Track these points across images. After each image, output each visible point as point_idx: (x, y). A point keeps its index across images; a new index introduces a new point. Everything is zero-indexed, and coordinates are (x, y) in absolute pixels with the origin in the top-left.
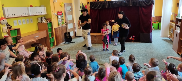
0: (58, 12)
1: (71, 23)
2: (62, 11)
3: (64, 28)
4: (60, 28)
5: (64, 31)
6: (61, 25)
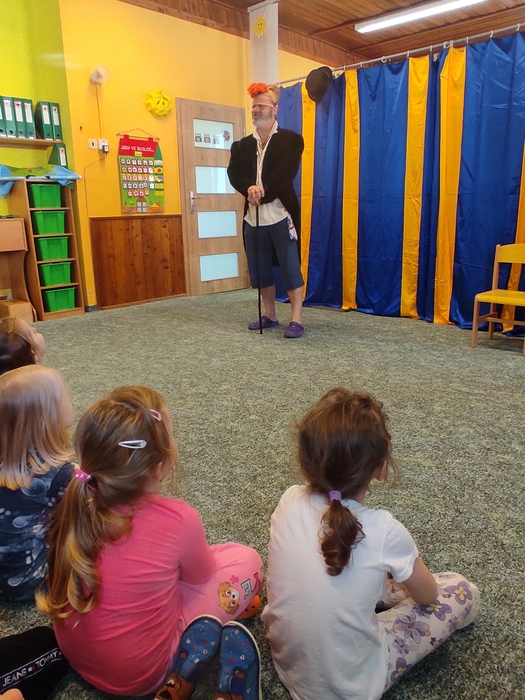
0: (126, 137)
1: (218, 209)
2: (154, 135)
3: (164, 227)
4: (134, 224)
5: (168, 246)
6: (139, 210)
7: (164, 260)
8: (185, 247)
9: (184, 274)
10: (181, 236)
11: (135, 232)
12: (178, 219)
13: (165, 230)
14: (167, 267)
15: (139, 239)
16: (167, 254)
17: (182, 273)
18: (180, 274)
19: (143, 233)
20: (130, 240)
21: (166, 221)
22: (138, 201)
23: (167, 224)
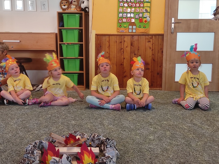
3: (149, 42)
4: (125, 39)
5: (151, 55)
6: (130, 31)
8: (164, 57)
9: (161, 75)
11: (126, 44)
12: (161, 37)
13: (150, 44)
14: (148, 69)
15: (129, 49)
16: (149, 60)
18: (158, 74)
19: (131, 45)
20: (121, 49)
21: (151, 38)
22: (129, 25)
23: (151, 40)
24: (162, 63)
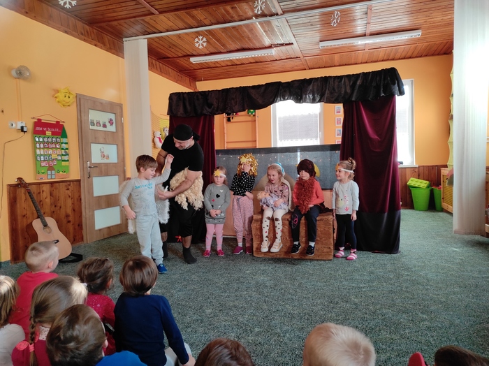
0: (39, 120)
1: (107, 174)
2: (60, 119)
3: (68, 189)
5: (70, 204)
6: (49, 177)
7: (67, 216)
8: (83, 205)
9: (82, 226)
10: (80, 196)
11: (45, 195)
12: (78, 183)
14: (69, 222)
15: (48, 200)
16: (69, 211)
17: (80, 226)
18: (79, 225)
19: (51, 195)
20: (41, 201)
21: (69, 185)
22: (48, 170)
23: (70, 187)
24: (81, 213)
